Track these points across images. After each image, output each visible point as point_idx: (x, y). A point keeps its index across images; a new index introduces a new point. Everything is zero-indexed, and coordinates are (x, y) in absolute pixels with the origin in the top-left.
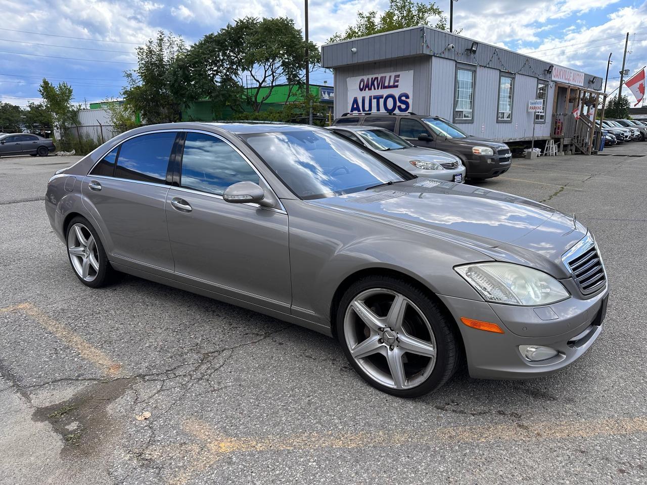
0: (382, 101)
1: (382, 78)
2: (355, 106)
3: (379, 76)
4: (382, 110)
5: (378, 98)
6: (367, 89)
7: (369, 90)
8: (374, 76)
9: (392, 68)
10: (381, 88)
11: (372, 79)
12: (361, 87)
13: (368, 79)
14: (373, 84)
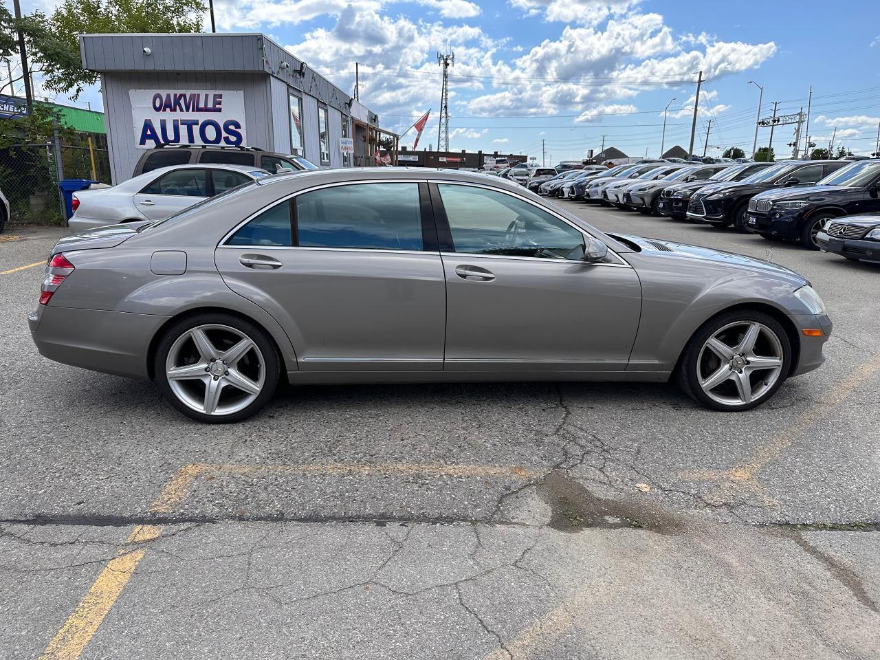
0: (196, 129)
1: (192, 96)
2: (149, 133)
3: (188, 93)
4: (198, 142)
5: (190, 125)
6: (168, 109)
7: (171, 111)
8: (179, 92)
9: (208, 84)
10: (193, 111)
11: (175, 95)
12: (158, 105)
13: (168, 96)
14: (177, 102)
